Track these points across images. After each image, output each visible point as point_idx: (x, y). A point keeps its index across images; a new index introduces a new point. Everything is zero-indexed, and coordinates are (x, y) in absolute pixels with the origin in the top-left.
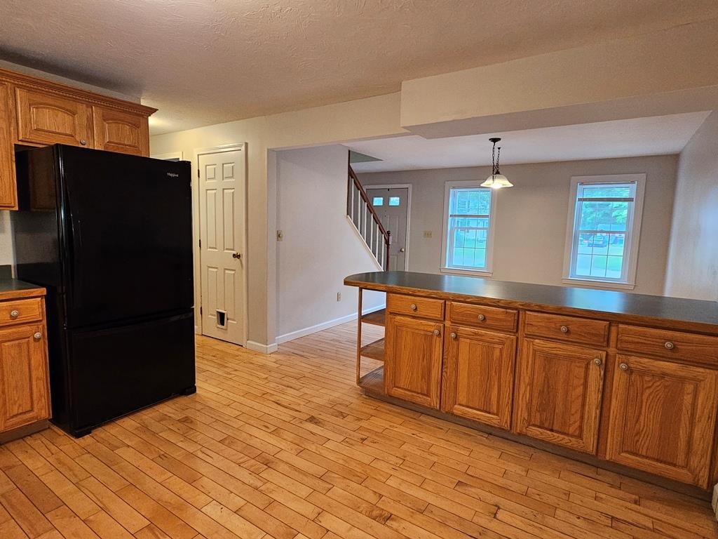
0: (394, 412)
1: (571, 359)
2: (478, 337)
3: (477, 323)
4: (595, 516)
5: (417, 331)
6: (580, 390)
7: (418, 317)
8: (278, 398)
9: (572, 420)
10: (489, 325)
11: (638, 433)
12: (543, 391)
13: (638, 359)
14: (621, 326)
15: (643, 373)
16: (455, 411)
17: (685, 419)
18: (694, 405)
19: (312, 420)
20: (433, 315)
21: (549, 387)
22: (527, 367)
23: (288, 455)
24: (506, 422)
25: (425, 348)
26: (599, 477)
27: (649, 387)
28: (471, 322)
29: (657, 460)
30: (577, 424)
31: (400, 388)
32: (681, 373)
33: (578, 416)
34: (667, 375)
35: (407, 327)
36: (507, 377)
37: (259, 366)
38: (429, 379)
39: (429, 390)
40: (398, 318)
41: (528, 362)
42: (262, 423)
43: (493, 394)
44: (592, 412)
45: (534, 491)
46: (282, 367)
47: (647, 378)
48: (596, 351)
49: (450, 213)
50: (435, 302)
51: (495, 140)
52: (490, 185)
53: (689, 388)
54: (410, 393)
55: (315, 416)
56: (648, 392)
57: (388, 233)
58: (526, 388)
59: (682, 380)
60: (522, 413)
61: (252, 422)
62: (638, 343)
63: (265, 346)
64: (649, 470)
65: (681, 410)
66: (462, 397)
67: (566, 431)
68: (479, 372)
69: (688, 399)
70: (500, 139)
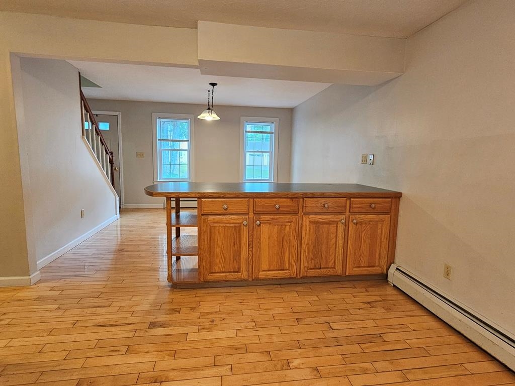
0: (212, 293)
1: (329, 223)
2: (275, 221)
3: (273, 211)
4: (362, 305)
5: (227, 225)
6: (334, 240)
7: (227, 214)
8: (97, 321)
9: (331, 258)
10: (281, 211)
11: (361, 256)
12: (315, 246)
13: (360, 216)
14: (352, 199)
15: (361, 223)
16: (260, 277)
17: (378, 241)
18: (381, 234)
19: (153, 325)
20: (240, 211)
21: (318, 243)
22: (306, 234)
23: (167, 363)
24: (294, 273)
25: (235, 236)
26: (344, 286)
27: (365, 230)
28: (270, 211)
29: (369, 267)
30: (333, 261)
31: (214, 273)
32: (376, 220)
33: (333, 256)
34: (371, 221)
35: (219, 223)
36: (294, 243)
37: (35, 300)
38: (240, 259)
39: (239, 268)
40: (211, 217)
41: (306, 230)
42: (106, 349)
43: (285, 257)
44: (340, 251)
45: (332, 306)
46: (64, 293)
47: (364, 225)
48: (341, 216)
49: (158, 138)
50: (241, 201)
51: (213, 85)
52: (204, 117)
53: (380, 226)
54: (224, 274)
55: (153, 321)
56: (364, 232)
57: (112, 153)
58: (306, 246)
59: (377, 222)
60: (304, 264)
61: (93, 354)
62: (360, 207)
63: (27, 277)
64: (365, 273)
65: (377, 237)
66: (265, 266)
67: (327, 267)
68: (276, 244)
69: (379, 231)
70: (217, 84)
